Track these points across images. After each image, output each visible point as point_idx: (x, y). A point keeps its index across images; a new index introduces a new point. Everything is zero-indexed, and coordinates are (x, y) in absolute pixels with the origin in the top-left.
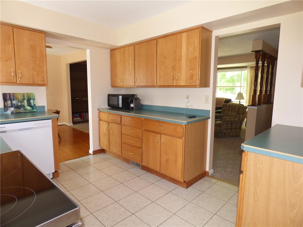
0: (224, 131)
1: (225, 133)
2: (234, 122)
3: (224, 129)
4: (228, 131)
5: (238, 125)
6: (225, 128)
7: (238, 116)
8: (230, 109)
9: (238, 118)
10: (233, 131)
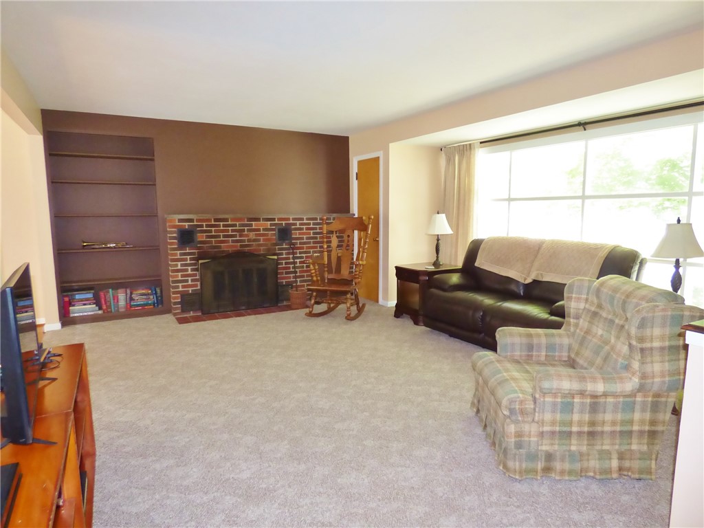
0: (544, 448)
1: (549, 457)
2: (610, 400)
3: (542, 434)
4: (573, 448)
5: (637, 416)
6: (547, 428)
7: (636, 365)
8: (604, 314)
9: (636, 380)
10: (606, 447)
